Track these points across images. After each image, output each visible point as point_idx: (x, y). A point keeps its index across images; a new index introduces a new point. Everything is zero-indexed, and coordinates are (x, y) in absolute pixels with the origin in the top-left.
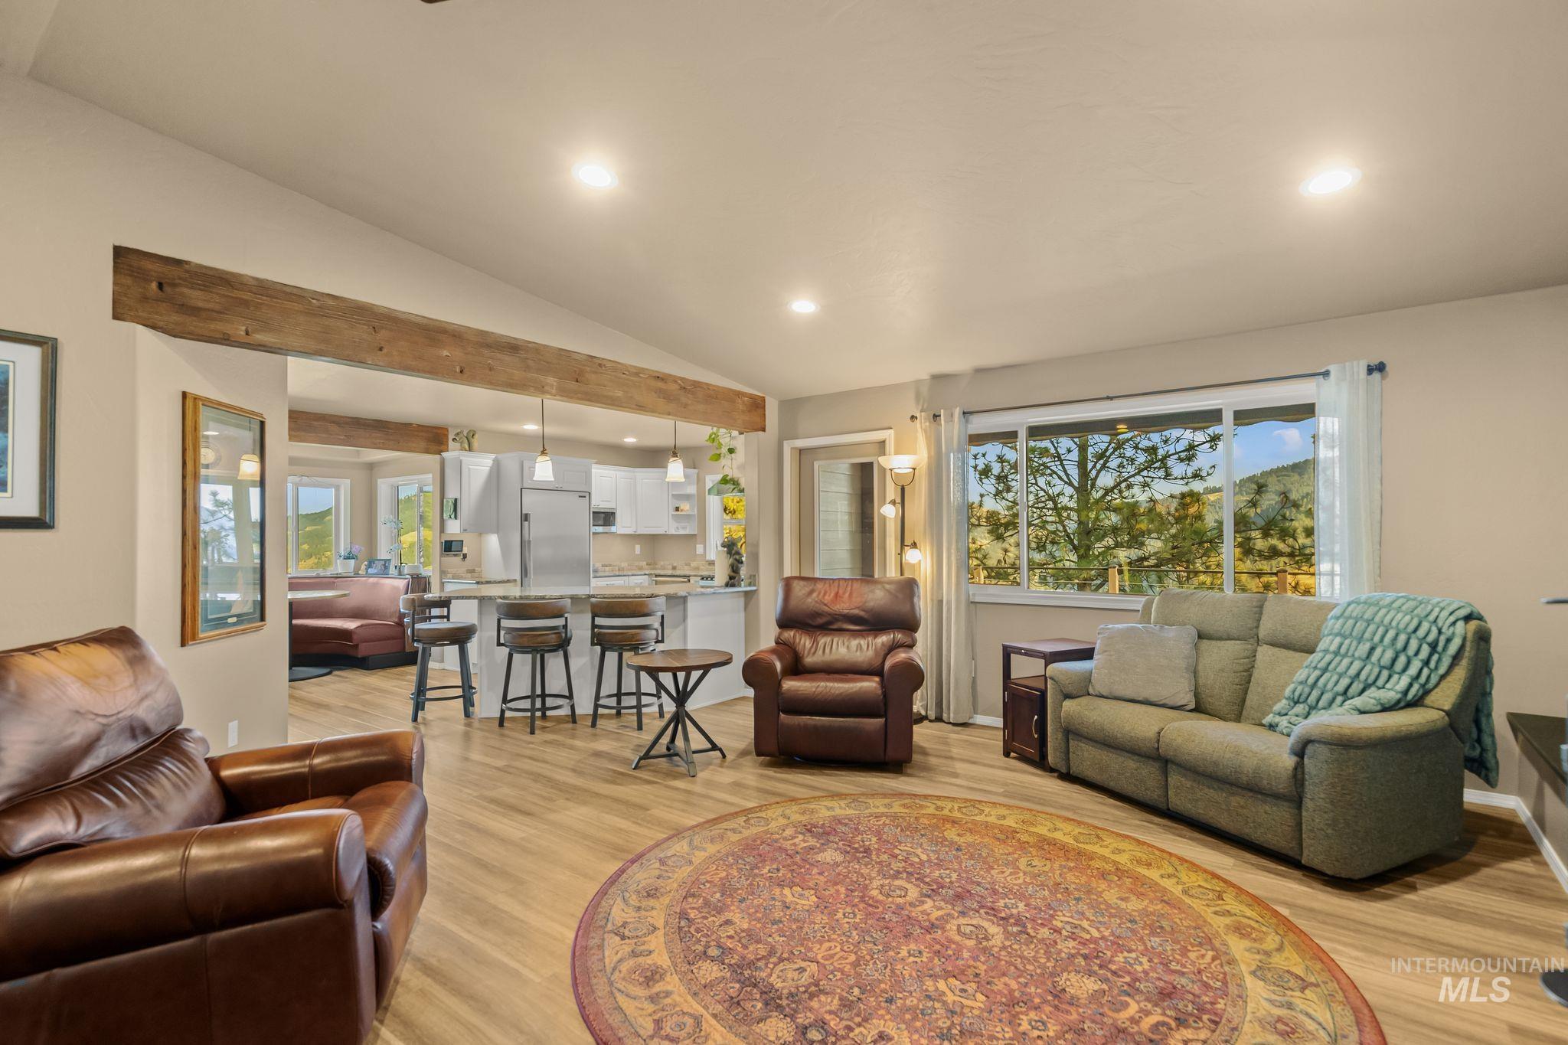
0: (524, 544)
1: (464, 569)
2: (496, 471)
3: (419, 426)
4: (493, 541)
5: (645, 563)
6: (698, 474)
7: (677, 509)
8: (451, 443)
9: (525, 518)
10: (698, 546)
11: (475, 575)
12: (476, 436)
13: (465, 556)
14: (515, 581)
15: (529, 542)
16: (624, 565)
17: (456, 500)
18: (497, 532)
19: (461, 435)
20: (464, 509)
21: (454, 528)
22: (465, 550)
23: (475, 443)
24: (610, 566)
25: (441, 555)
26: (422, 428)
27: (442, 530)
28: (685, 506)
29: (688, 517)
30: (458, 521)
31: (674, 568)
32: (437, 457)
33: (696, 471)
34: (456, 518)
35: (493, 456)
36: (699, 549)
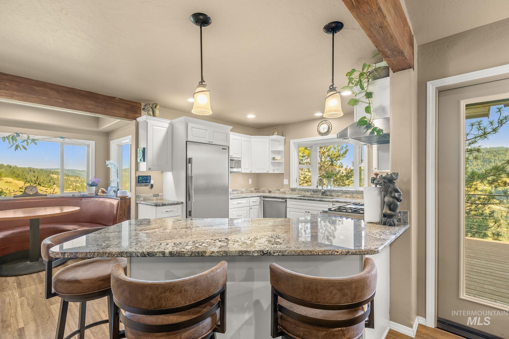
0: (188, 179)
1: (152, 194)
2: (172, 130)
3: (120, 99)
4: (169, 176)
5: (254, 189)
6: (285, 139)
7: (274, 159)
8: (143, 112)
9: (189, 161)
10: (284, 180)
11: (159, 198)
12: (158, 107)
13: (152, 186)
14: (182, 203)
15: (191, 177)
16: (243, 190)
17: (144, 149)
18: (172, 170)
19: (148, 106)
20: (150, 155)
21: (143, 167)
22: (152, 182)
23: (157, 112)
24: (237, 190)
25: (136, 186)
26: (122, 101)
27: (137, 169)
28: (278, 157)
29: (279, 164)
30: (145, 163)
31: (270, 192)
32: (134, 121)
33: (284, 138)
34: (144, 161)
35: (169, 121)
36: (286, 182)
